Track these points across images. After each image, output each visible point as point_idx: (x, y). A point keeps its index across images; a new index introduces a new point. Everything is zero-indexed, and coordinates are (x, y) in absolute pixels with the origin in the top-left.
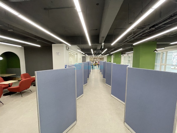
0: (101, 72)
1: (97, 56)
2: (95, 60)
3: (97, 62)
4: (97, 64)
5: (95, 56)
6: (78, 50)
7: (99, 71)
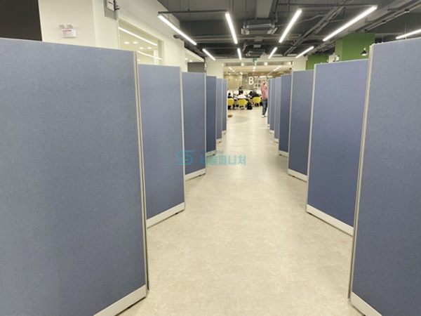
0: (272, 129)
1: (259, 60)
2: (251, 81)
3: (259, 92)
4: (258, 100)
5: (250, 60)
6: (161, 17)
7: (267, 126)
